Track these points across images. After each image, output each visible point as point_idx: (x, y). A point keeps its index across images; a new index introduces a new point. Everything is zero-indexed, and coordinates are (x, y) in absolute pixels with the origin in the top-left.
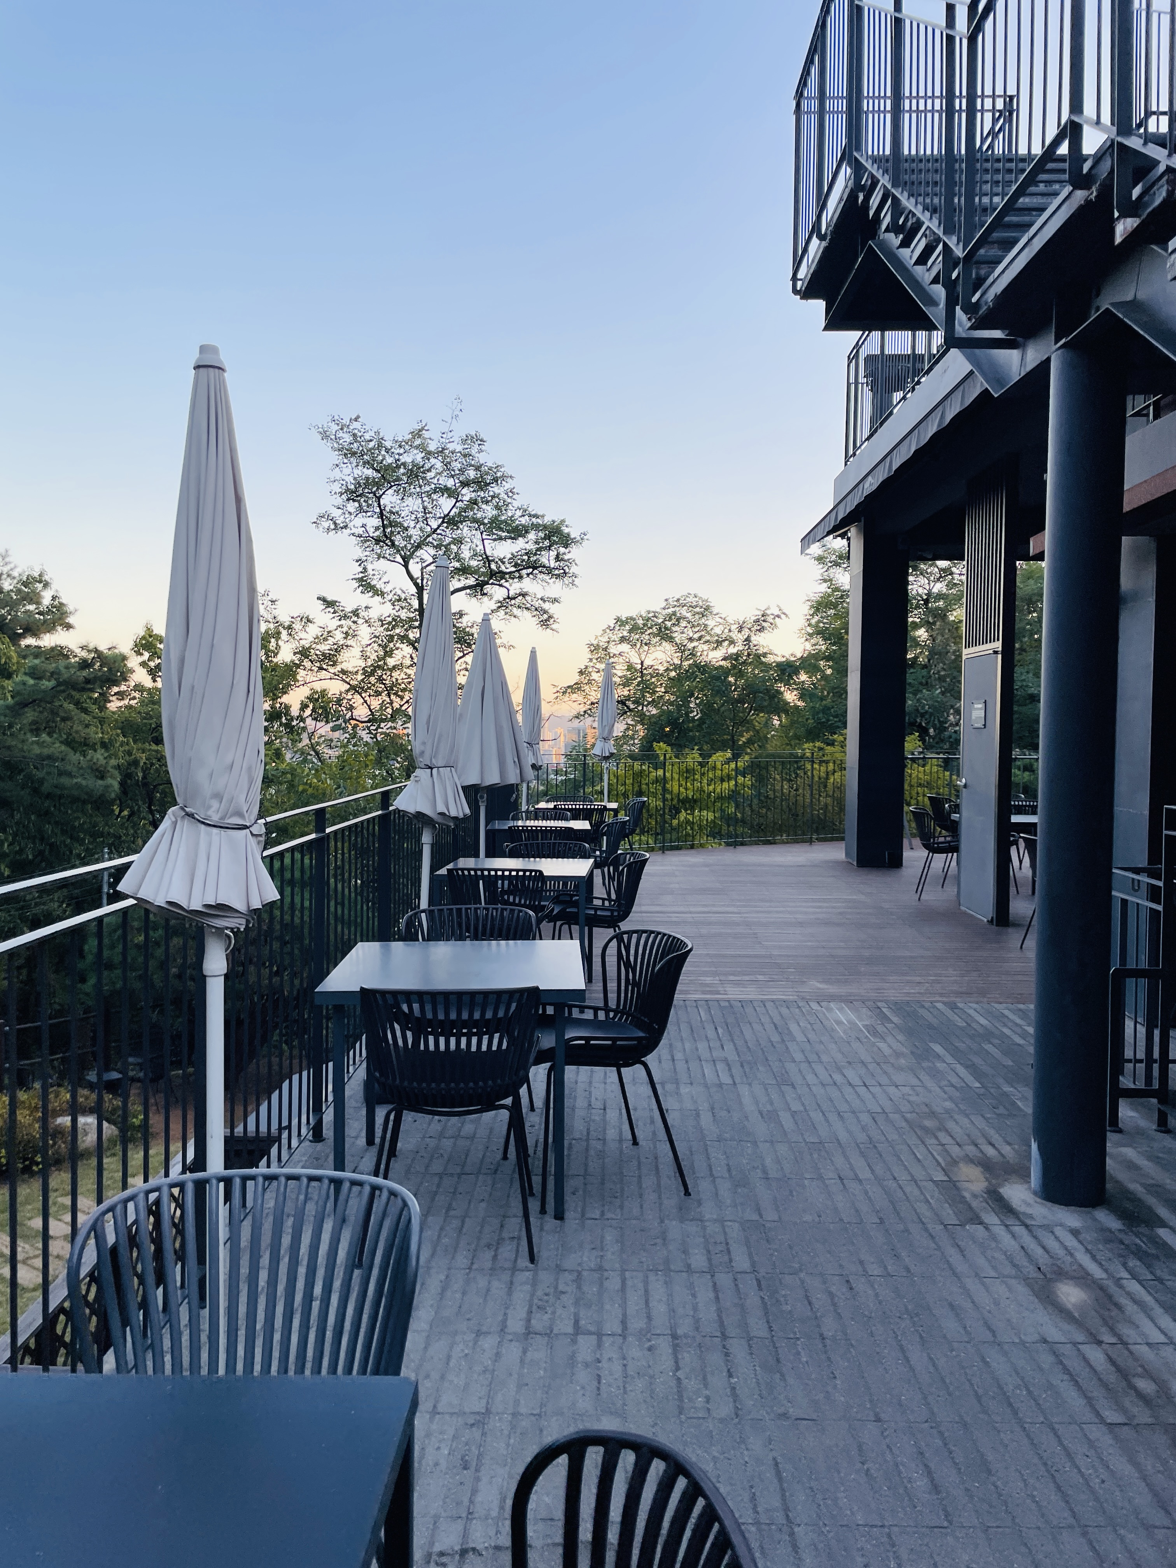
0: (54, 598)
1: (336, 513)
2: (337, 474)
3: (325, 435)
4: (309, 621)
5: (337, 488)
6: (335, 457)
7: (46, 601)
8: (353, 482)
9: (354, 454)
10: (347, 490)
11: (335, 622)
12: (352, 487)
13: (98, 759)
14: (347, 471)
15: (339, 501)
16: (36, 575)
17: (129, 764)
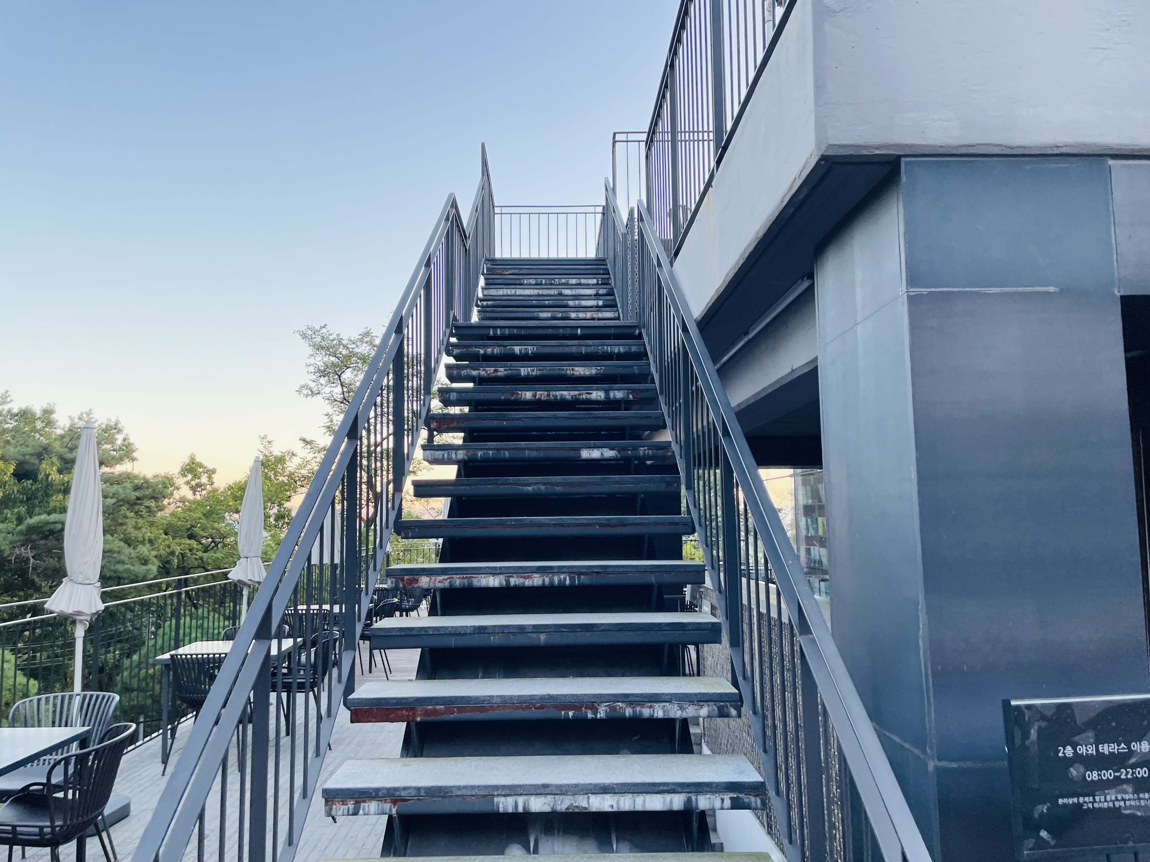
0: (124, 440)
1: (312, 385)
2: (312, 361)
3: (304, 336)
4: (293, 454)
5: (312, 369)
6: (310, 351)
7: (119, 442)
8: (323, 365)
9: (323, 348)
10: (319, 370)
11: (312, 455)
12: (322, 368)
13: (143, 552)
14: (319, 358)
15: (314, 377)
16: (112, 424)
17: (169, 554)
